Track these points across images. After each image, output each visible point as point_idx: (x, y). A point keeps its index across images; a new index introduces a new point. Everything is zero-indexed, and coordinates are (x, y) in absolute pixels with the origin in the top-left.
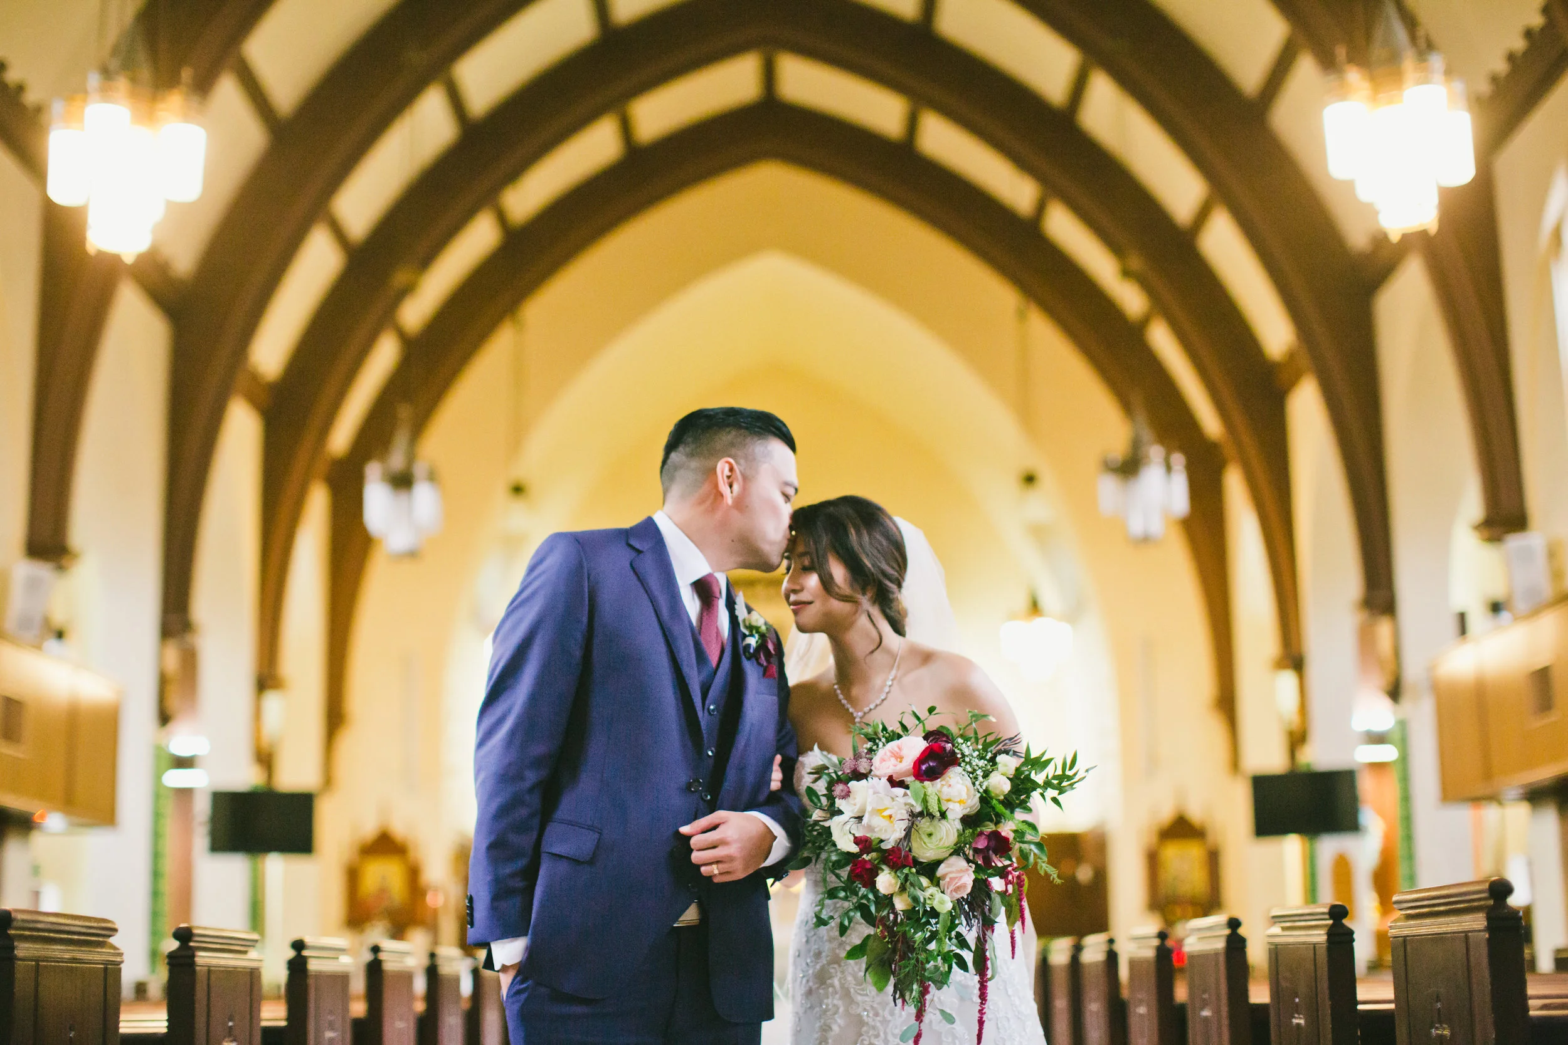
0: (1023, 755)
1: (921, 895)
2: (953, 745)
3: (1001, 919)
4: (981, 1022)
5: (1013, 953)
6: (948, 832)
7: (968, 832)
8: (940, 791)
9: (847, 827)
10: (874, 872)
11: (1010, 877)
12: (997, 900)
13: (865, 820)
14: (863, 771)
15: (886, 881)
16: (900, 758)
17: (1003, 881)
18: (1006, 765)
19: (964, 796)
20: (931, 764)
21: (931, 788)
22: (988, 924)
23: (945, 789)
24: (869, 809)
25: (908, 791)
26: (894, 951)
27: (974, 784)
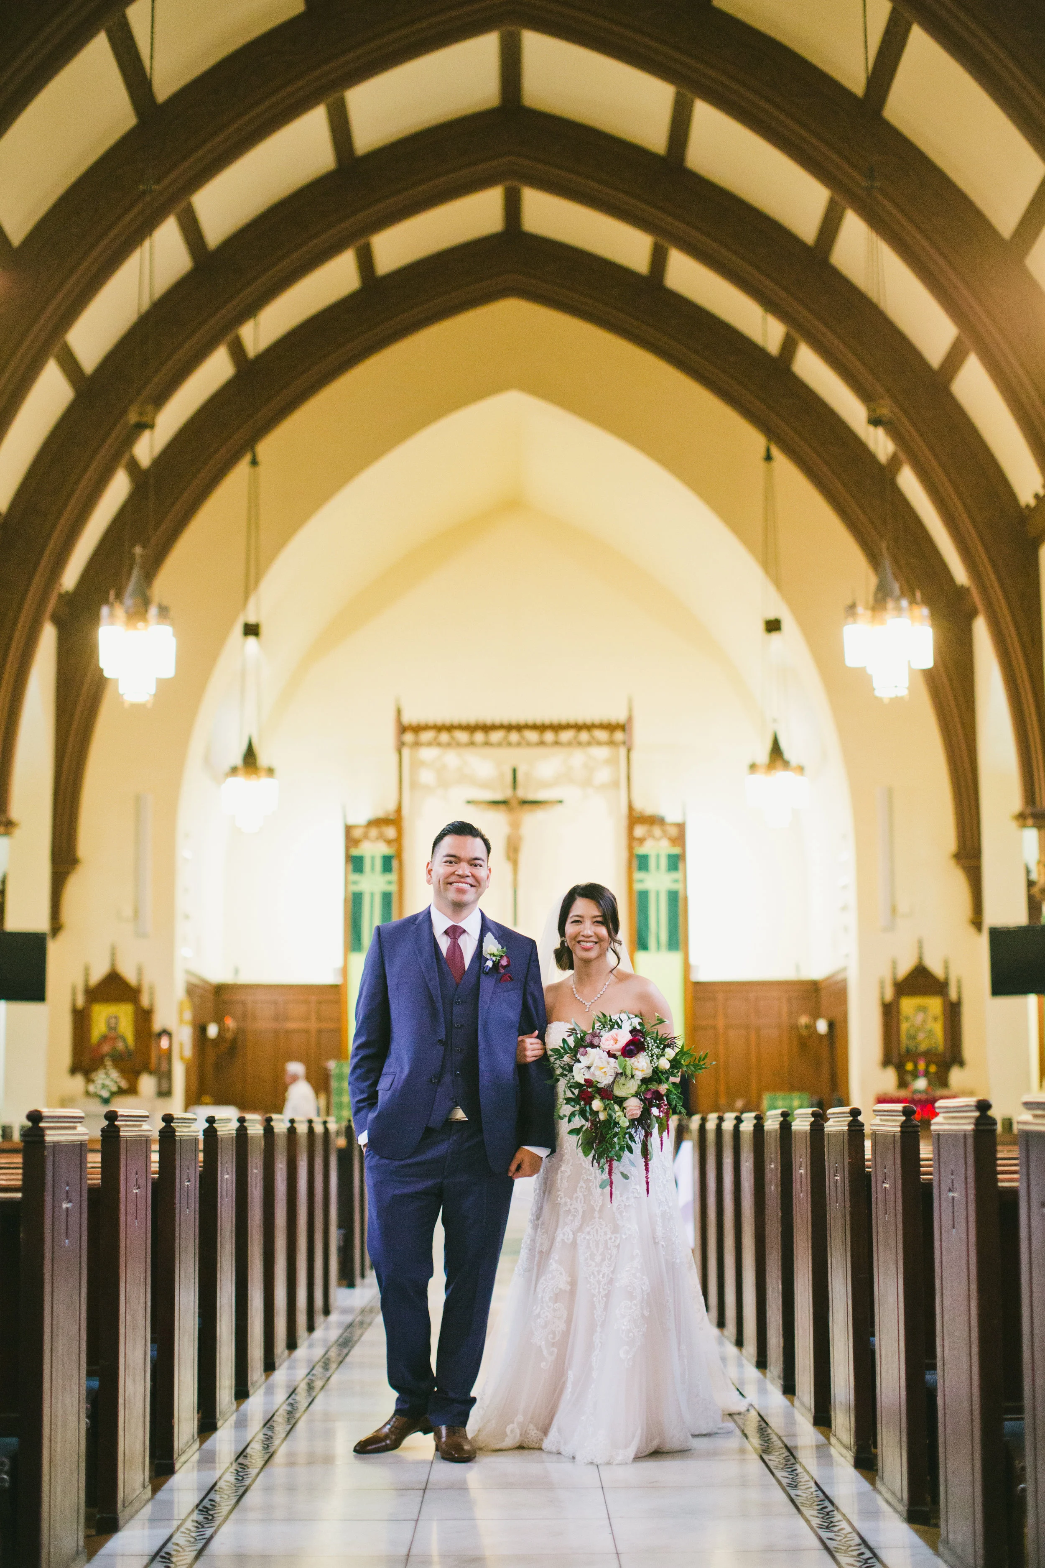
0: (680, 1047)
1: (614, 1116)
2: (644, 1040)
3: (655, 1131)
4: (647, 1183)
5: (662, 1149)
6: (633, 1086)
7: (644, 1087)
8: (633, 1064)
9: (583, 1070)
10: (592, 1098)
11: (662, 1109)
12: (654, 1119)
13: (592, 1069)
14: (596, 1044)
15: (597, 1104)
16: (616, 1041)
17: (658, 1110)
18: (669, 1055)
19: (645, 1068)
20: (631, 1047)
21: (630, 1062)
22: (648, 1134)
23: (636, 1063)
24: (595, 1065)
25: (616, 1061)
26: (596, 1137)
27: (651, 1063)
